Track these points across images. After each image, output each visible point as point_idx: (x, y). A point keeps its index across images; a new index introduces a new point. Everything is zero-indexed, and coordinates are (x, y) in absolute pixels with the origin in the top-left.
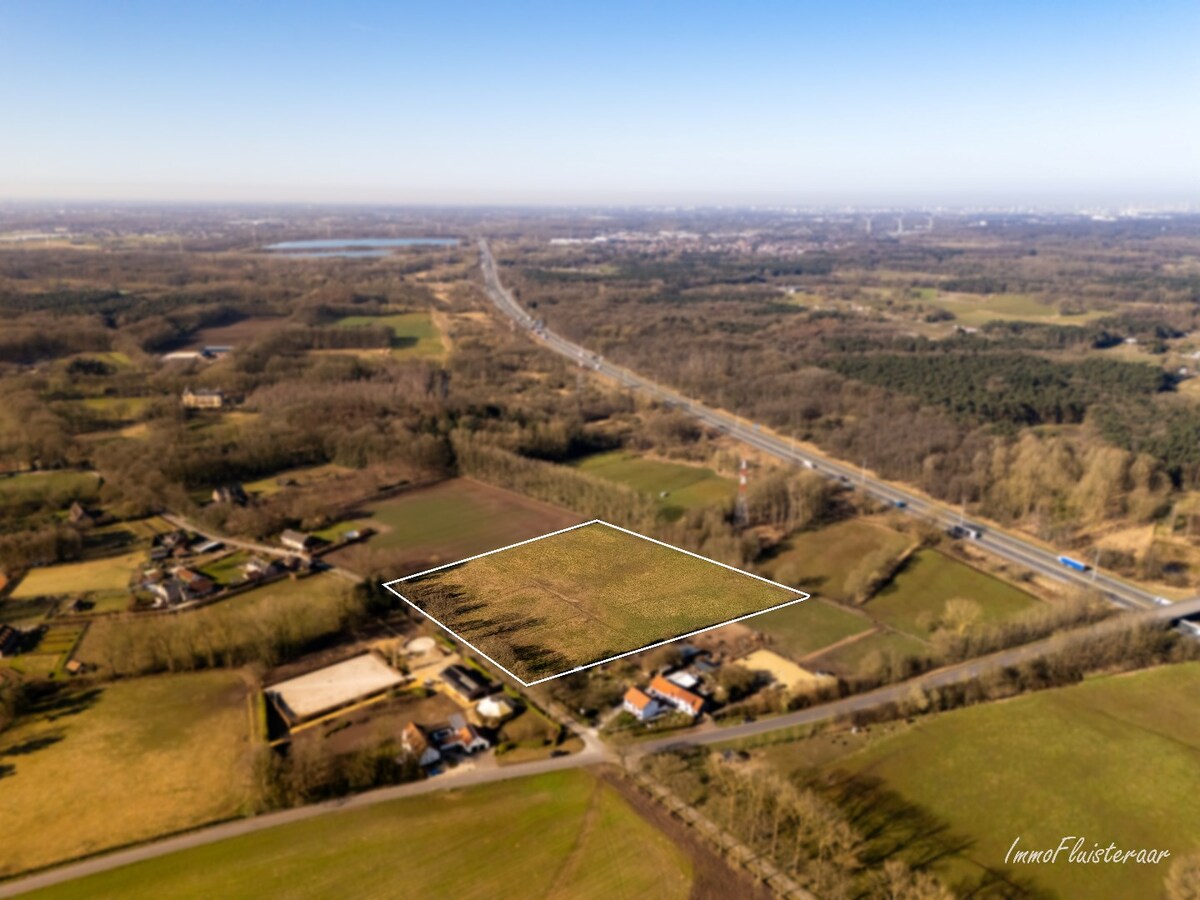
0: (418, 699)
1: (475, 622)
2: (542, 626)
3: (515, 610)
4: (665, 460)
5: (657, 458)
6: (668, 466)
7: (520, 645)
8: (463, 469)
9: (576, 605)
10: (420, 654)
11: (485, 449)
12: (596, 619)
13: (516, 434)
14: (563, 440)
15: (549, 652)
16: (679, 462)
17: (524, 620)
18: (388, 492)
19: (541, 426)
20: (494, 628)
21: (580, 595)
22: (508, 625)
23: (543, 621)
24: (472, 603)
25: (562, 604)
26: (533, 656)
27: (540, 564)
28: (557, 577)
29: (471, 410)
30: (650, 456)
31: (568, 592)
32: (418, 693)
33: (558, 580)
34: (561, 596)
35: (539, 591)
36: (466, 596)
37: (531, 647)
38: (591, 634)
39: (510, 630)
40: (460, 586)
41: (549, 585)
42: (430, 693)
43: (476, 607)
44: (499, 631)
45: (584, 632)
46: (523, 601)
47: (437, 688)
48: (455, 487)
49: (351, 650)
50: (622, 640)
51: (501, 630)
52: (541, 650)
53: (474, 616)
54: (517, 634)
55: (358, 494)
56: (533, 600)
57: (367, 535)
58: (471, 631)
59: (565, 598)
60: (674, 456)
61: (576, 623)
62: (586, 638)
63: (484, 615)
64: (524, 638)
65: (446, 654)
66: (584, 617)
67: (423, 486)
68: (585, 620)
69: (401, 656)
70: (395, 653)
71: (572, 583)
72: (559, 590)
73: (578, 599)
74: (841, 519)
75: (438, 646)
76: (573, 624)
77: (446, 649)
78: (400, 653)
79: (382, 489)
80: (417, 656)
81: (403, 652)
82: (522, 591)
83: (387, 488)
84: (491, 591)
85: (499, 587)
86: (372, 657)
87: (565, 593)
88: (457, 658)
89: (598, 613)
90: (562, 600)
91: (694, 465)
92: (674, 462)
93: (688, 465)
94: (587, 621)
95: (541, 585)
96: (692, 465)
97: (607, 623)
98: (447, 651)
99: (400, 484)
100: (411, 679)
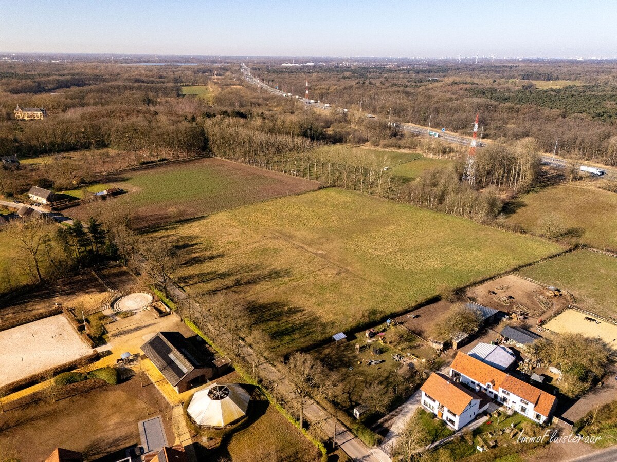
0: (103, 386)
1: (208, 274)
2: (286, 279)
3: (255, 261)
4: (380, 149)
5: (372, 148)
6: (384, 152)
7: (261, 301)
9: (322, 256)
10: (128, 314)
12: (347, 270)
15: (295, 311)
16: (390, 150)
17: (267, 271)
18: (147, 165)
20: (230, 281)
21: (326, 246)
22: (246, 276)
23: (288, 273)
24: (207, 253)
25: (308, 255)
26: (277, 316)
27: (281, 218)
28: (300, 230)
30: (367, 147)
31: (312, 244)
32: (103, 376)
33: (301, 233)
34: (306, 247)
35: (282, 242)
36: (201, 246)
37: (275, 303)
38: (346, 287)
39: (249, 283)
40: (197, 237)
41: (292, 237)
42: (122, 375)
43: (212, 258)
44: (235, 285)
45: (336, 286)
46: (263, 251)
47: (135, 367)
48: (207, 162)
49: (41, 308)
50: (386, 296)
51: (238, 283)
52: (286, 309)
53: (207, 267)
54: (257, 288)
56: (275, 251)
57: (116, 193)
58: (201, 285)
59: (310, 250)
60: (385, 146)
61: (328, 275)
62: (341, 293)
63: (220, 266)
64: (264, 293)
65: (162, 314)
66: (334, 269)
67: (179, 163)
68: (335, 272)
69: (103, 318)
70: (95, 313)
71: (316, 236)
72: (303, 242)
73: (324, 251)
74: (553, 184)
75: (154, 304)
76: (323, 277)
77: (163, 308)
78: (104, 313)
79: (144, 163)
80: (124, 318)
81: (108, 311)
82: (264, 242)
83: (148, 163)
84: (229, 243)
85: (239, 239)
86: (62, 319)
87: (309, 245)
88: (175, 321)
89: (349, 265)
90: (307, 251)
91: (404, 151)
92: (387, 150)
93: (399, 151)
94: (338, 274)
95: (283, 237)
96: (402, 151)
97: (363, 277)
98: (164, 311)
99: (160, 161)
100: (103, 352)
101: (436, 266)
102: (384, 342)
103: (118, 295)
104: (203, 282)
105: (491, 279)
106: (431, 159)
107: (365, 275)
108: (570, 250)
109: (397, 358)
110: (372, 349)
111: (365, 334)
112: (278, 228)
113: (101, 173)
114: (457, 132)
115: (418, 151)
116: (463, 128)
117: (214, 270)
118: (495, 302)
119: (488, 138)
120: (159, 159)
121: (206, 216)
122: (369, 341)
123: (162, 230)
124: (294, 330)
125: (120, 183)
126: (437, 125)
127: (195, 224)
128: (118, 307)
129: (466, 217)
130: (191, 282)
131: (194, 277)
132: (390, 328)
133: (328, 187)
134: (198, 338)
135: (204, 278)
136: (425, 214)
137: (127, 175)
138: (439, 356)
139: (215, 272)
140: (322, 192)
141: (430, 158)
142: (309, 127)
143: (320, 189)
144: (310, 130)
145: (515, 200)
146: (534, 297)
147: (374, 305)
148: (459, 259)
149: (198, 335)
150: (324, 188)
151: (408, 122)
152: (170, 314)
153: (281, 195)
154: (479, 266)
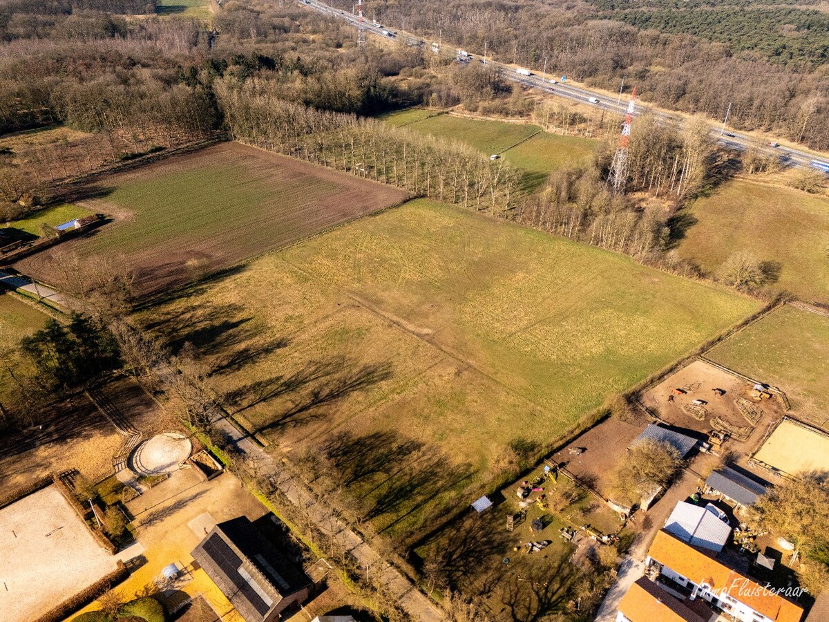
4: (478, 117)
5: (467, 115)
6: (483, 123)
8: (236, 130)
9: (431, 340)
10: (158, 478)
11: (259, 101)
13: (297, 83)
14: (356, 93)
15: (404, 451)
16: (493, 118)
18: (133, 162)
19: (327, 76)
20: (302, 396)
21: (432, 319)
22: (327, 384)
24: (259, 341)
25: (408, 338)
26: (384, 461)
27: (357, 266)
28: (389, 288)
29: (239, 60)
30: (458, 113)
31: (410, 315)
33: (391, 294)
34: (404, 322)
35: (366, 314)
36: (250, 326)
37: (377, 436)
38: (474, 400)
40: (240, 308)
41: (378, 302)
43: (268, 351)
44: (314, 403)
45: (458, 399)
46: (343, 334)
48: (226, 150)
50: (533, 413)
51: (317, 399)
52: (394, 446)
53: (264, 369)
54: (346, 408)
55: (90, 165)
56: (359, 333)
57: (94, 225)
59: (411, 327)
60: (487, 112)
61: (444, 377)
62: (468, 413)
63: (282, 367)
65: (210, 474)
66: (450, 365)
67: (183, 153)
68: (452, 370)
69: (120, 488)
70: (106, 479)
71: (415, 299)
72: (397, 311)
73: (431, 328)
74: (726, 179)
75: (195, 457)
76: (436, 380)
77: (210, 462)
78: (119, 479)
79: (127, 158)
80: (153, 486)
81: (125, 476)
82: (339, 316)
83: (134, 156)
84: (288, 319)
85: (300, 311)
86: (54, 496)
87: (407, 318)
88: (232, 487)
89: (471, 355)
90: (406, 331)
91: (513, 121)
92: (488, 118)
93: (506, 121)
94: (458, 374)
95: (367, 303)
96: (510, 121)
97: (494, 377)
98: (213, 467)
99: (152, 151)
100: (132, 561)
101: (594, 350)
102: (544, 506)
103: (135, 440)
104: (264, 400)
105: (671, 370)
106: (555, 137)
107: (496, 373)
108: (769, 308)
109: (568, 536)
110: (529, 521)
111: (515, 492)
112: (356, 285)
113: (62, 179)
114: (582, 81)
115: (534, 121)
116: (590, 76)
117: (274, 376)
118: (684, 415)
119: (627, 93)
120: (150, 148)
121: (244, 266)
122: (523, 505)
123: (180, 297)
124: (414, 487)
125: (98, 201)
126: (554, 69)
127: (228, 282)
128: (139, 465)
129: (620, 250)
130: (245, 403)
131: (248, 390)
132: (549, 477)
133: (416, 198)
134: (273, 518)
135: (264, 391)
136: (563, 246)
137: (106, 183)
138: (625, 525)
139: (278, 379)
140: (408, 209)
141: (552, 134)
142: (372, 83)
143: (405, 202)
144: (375, 87)
145: (681, 213)
146: (735, 401)
147: (519, 432)
148: (623, 332)
149: (271, 514)
150: (410, 199)
151: (511, 62)
152: (222, 473)
153: (348, 217)
154: (652, 346)
